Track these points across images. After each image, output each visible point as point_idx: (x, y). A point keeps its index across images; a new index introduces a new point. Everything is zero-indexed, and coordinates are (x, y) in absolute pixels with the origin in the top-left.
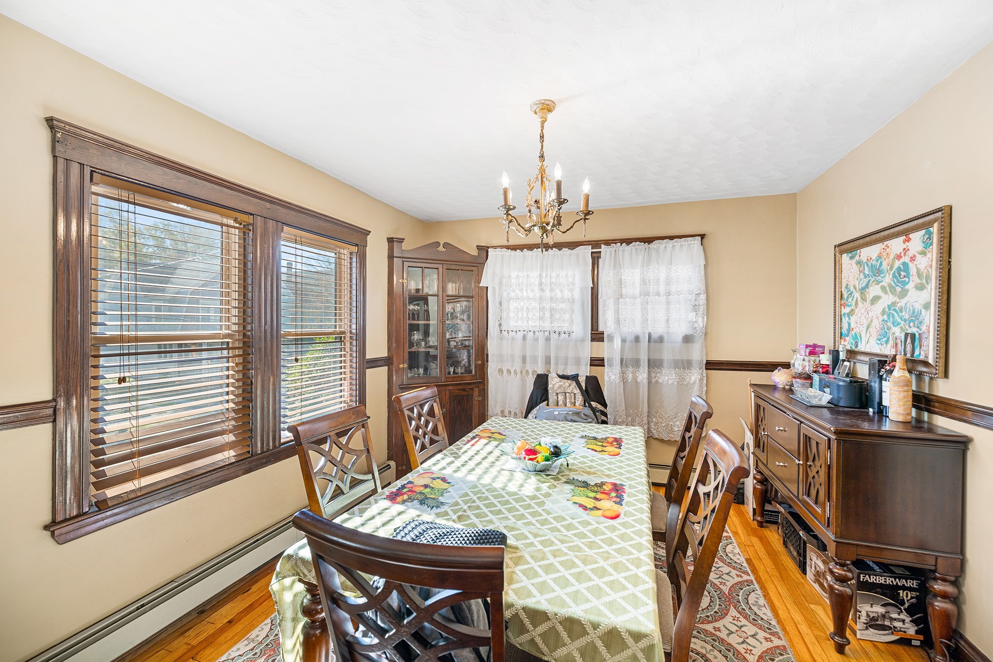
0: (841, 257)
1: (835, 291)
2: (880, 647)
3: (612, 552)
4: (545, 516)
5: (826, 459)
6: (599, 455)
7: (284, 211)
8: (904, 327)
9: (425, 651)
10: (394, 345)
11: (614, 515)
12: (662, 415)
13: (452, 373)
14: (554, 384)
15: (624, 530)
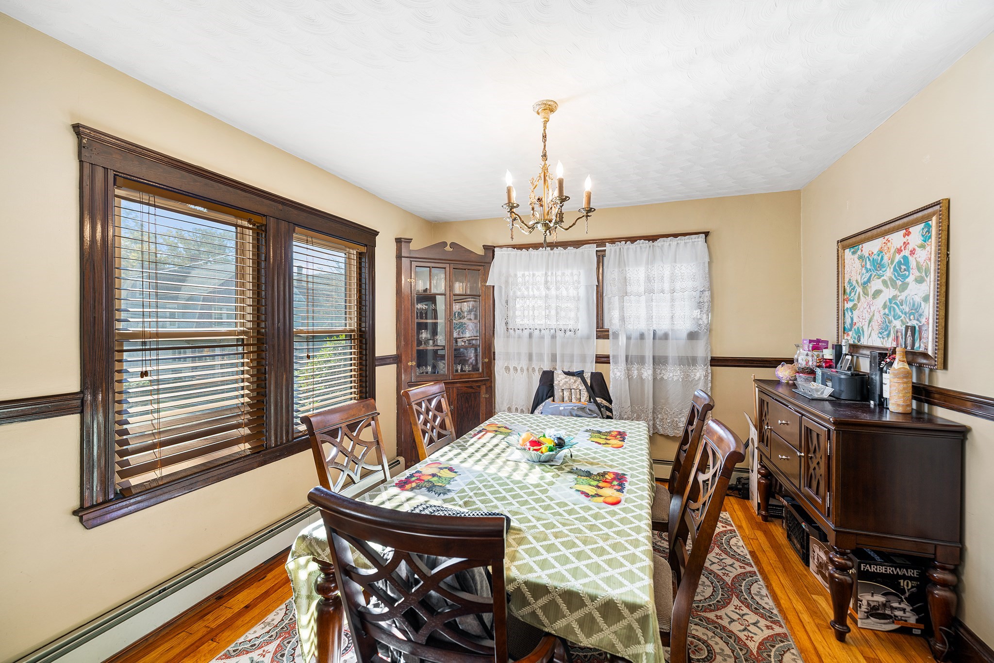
0: (844, 252)
1: (838, 287)
2: (881, 636)
3: (612, 534)
4: (548, 502)
5: (826, 449)
6: (603, 448)
7: (296, 212)
8: (904, 320)
9: (432, 618)
10: (403, 343)
11: (615, 501)
12: (667, 411)
13: (459, 371)
14: (560, 380)
15: (624, 515)
